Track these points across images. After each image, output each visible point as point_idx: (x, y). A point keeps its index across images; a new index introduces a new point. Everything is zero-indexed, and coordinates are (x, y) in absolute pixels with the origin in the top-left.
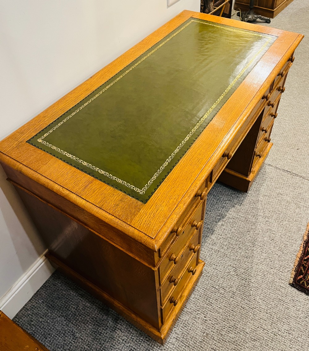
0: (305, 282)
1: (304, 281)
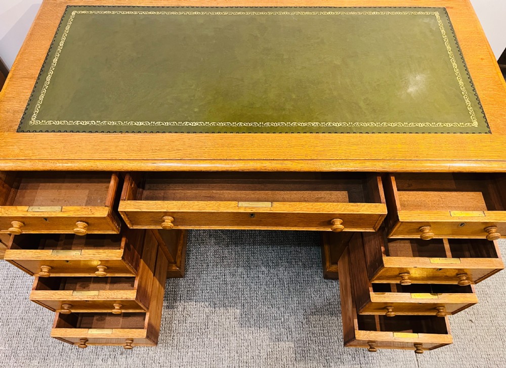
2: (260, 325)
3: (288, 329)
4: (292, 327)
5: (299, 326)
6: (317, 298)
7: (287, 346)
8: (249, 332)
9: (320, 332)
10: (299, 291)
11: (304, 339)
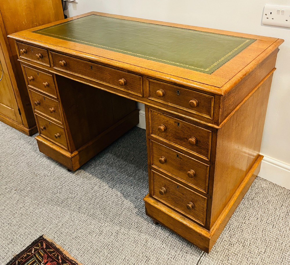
0: (38, 248)
1: (40, 248)
2: (88, 219)
3: (100, 232)
4: (104, 232)
5: (108, 235)
6: (134, 227)
7: (91, 240)
8: (79, 219)
9: (118, 246)
10: (127, 216)
11: (105, 243)
